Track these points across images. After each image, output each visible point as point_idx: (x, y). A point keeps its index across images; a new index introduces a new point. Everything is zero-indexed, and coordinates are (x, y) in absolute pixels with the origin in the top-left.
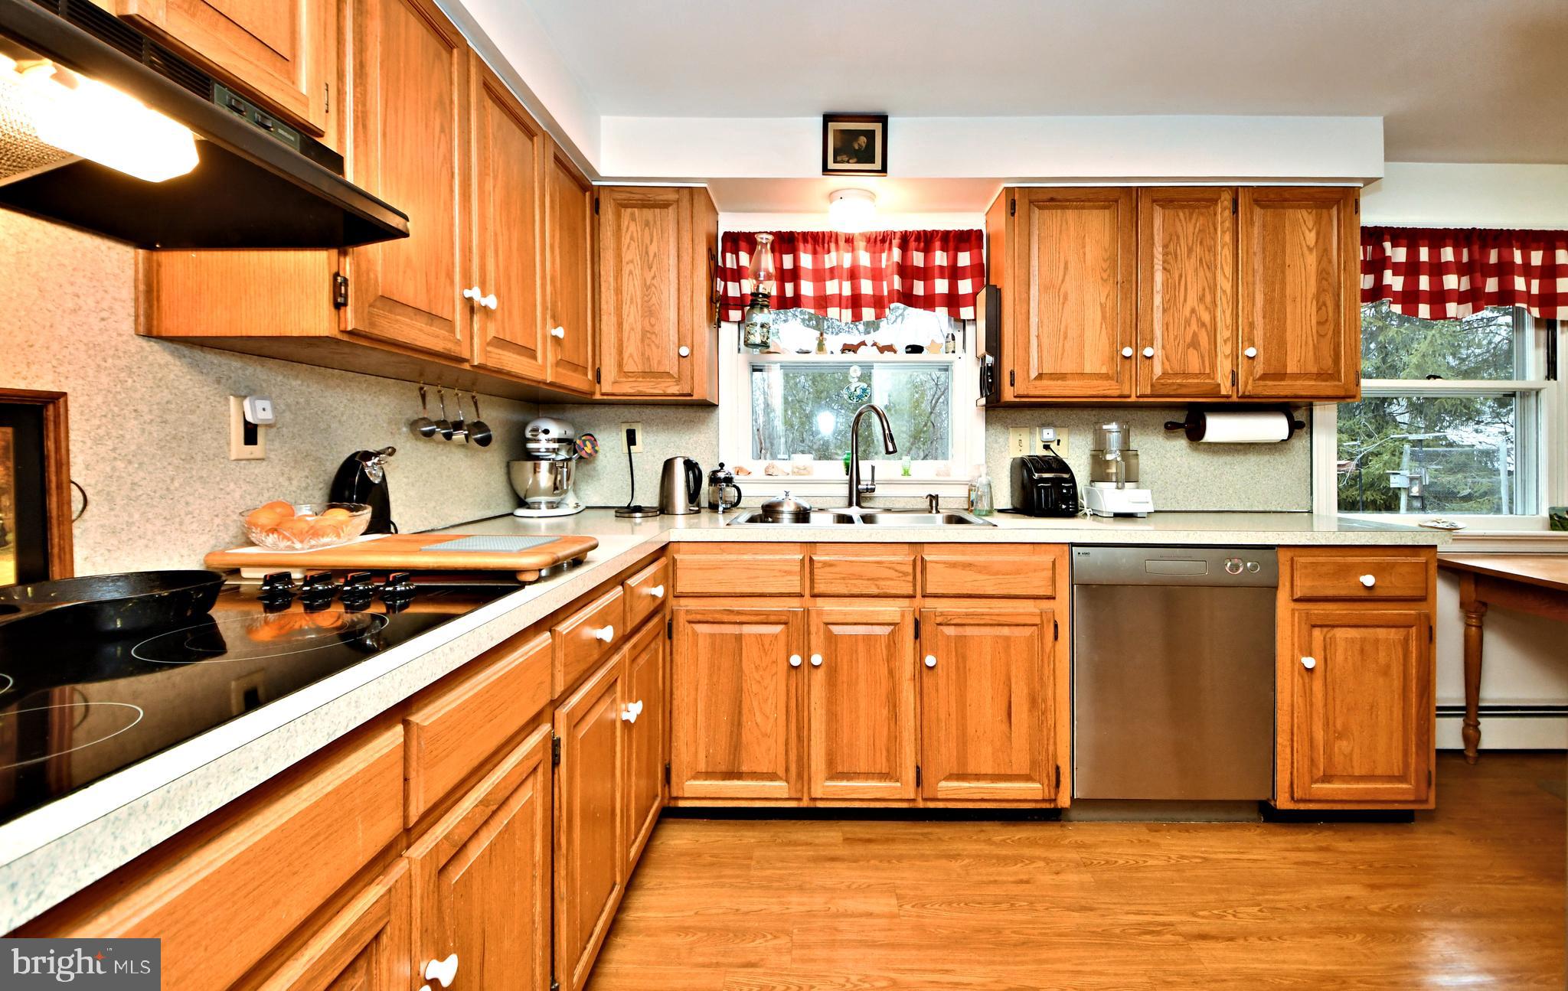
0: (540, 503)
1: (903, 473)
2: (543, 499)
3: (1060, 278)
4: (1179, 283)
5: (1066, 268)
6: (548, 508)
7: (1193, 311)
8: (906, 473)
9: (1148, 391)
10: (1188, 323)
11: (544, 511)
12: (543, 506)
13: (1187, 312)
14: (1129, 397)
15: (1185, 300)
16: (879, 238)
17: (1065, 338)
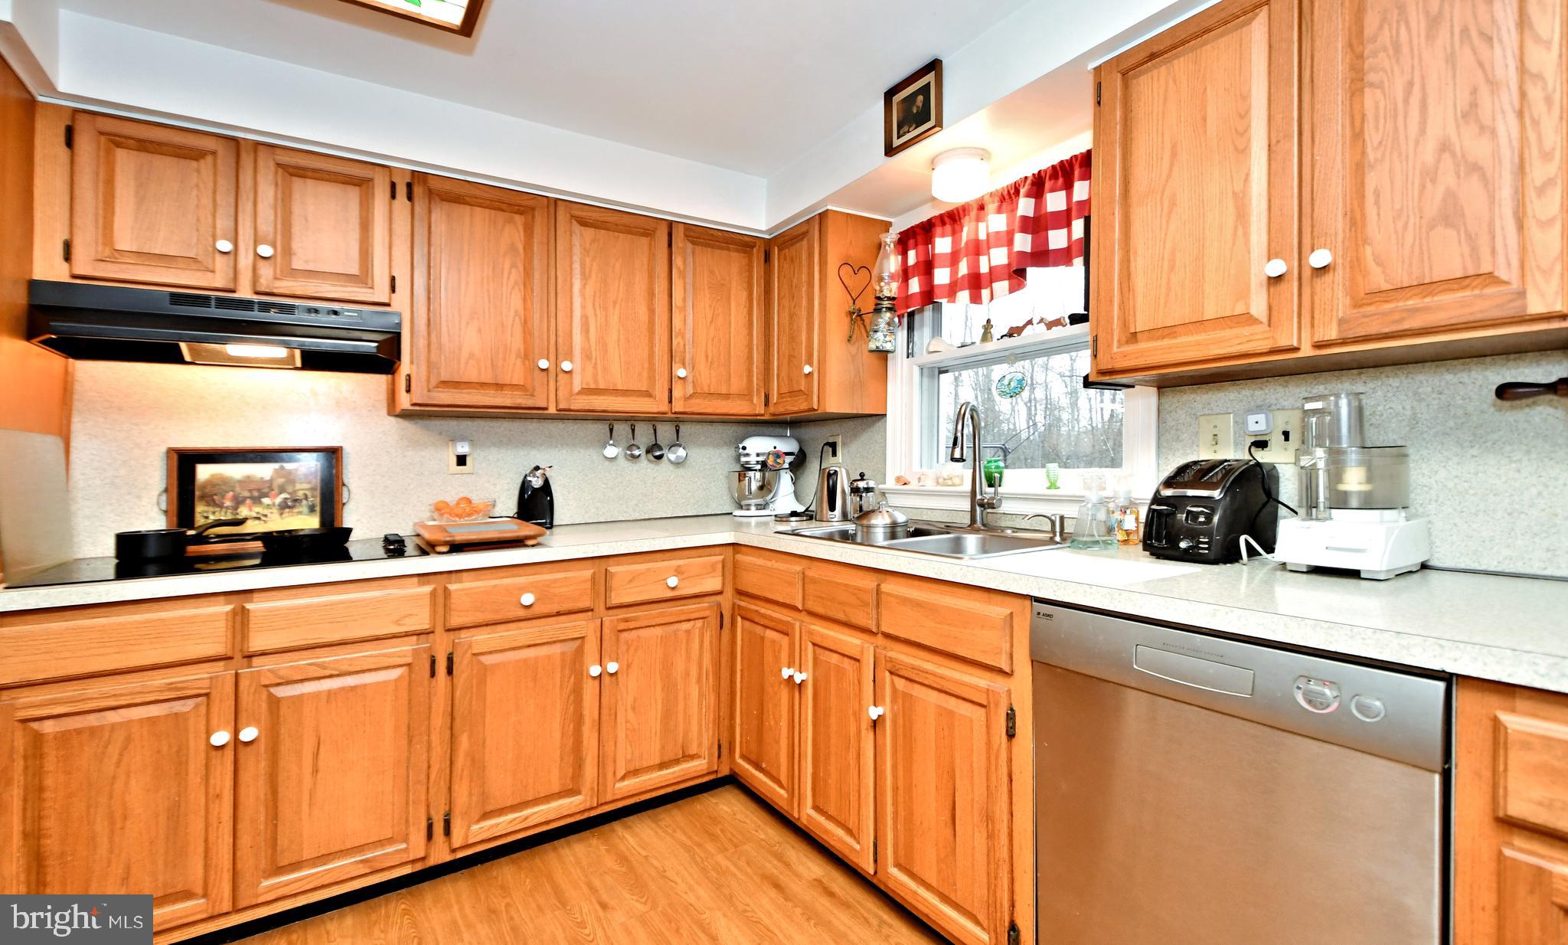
0: (749, 505)
1: (1048, 485)
2: (753, 502)
3: (1164, 174)
4: (1406, 101)
5: (1174, 155)
6: (757, 509)
7: (1445, 147)
8: (1053, 485)
9: (1333, 334)
10: (1430, 175)
11: (753, 511)
12: (753, 508)
13: (1428, 153)
14: (1297, 349)
15: (1423, 131)
16: (1012, 192)
17: (1172, 268)
